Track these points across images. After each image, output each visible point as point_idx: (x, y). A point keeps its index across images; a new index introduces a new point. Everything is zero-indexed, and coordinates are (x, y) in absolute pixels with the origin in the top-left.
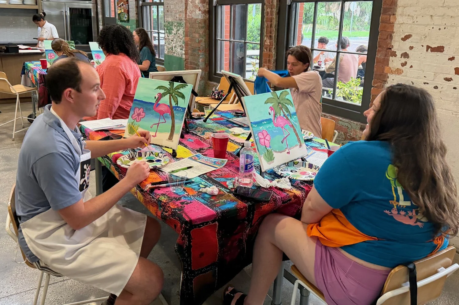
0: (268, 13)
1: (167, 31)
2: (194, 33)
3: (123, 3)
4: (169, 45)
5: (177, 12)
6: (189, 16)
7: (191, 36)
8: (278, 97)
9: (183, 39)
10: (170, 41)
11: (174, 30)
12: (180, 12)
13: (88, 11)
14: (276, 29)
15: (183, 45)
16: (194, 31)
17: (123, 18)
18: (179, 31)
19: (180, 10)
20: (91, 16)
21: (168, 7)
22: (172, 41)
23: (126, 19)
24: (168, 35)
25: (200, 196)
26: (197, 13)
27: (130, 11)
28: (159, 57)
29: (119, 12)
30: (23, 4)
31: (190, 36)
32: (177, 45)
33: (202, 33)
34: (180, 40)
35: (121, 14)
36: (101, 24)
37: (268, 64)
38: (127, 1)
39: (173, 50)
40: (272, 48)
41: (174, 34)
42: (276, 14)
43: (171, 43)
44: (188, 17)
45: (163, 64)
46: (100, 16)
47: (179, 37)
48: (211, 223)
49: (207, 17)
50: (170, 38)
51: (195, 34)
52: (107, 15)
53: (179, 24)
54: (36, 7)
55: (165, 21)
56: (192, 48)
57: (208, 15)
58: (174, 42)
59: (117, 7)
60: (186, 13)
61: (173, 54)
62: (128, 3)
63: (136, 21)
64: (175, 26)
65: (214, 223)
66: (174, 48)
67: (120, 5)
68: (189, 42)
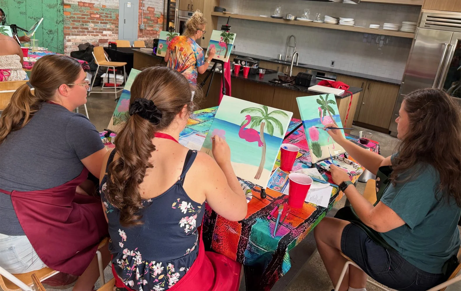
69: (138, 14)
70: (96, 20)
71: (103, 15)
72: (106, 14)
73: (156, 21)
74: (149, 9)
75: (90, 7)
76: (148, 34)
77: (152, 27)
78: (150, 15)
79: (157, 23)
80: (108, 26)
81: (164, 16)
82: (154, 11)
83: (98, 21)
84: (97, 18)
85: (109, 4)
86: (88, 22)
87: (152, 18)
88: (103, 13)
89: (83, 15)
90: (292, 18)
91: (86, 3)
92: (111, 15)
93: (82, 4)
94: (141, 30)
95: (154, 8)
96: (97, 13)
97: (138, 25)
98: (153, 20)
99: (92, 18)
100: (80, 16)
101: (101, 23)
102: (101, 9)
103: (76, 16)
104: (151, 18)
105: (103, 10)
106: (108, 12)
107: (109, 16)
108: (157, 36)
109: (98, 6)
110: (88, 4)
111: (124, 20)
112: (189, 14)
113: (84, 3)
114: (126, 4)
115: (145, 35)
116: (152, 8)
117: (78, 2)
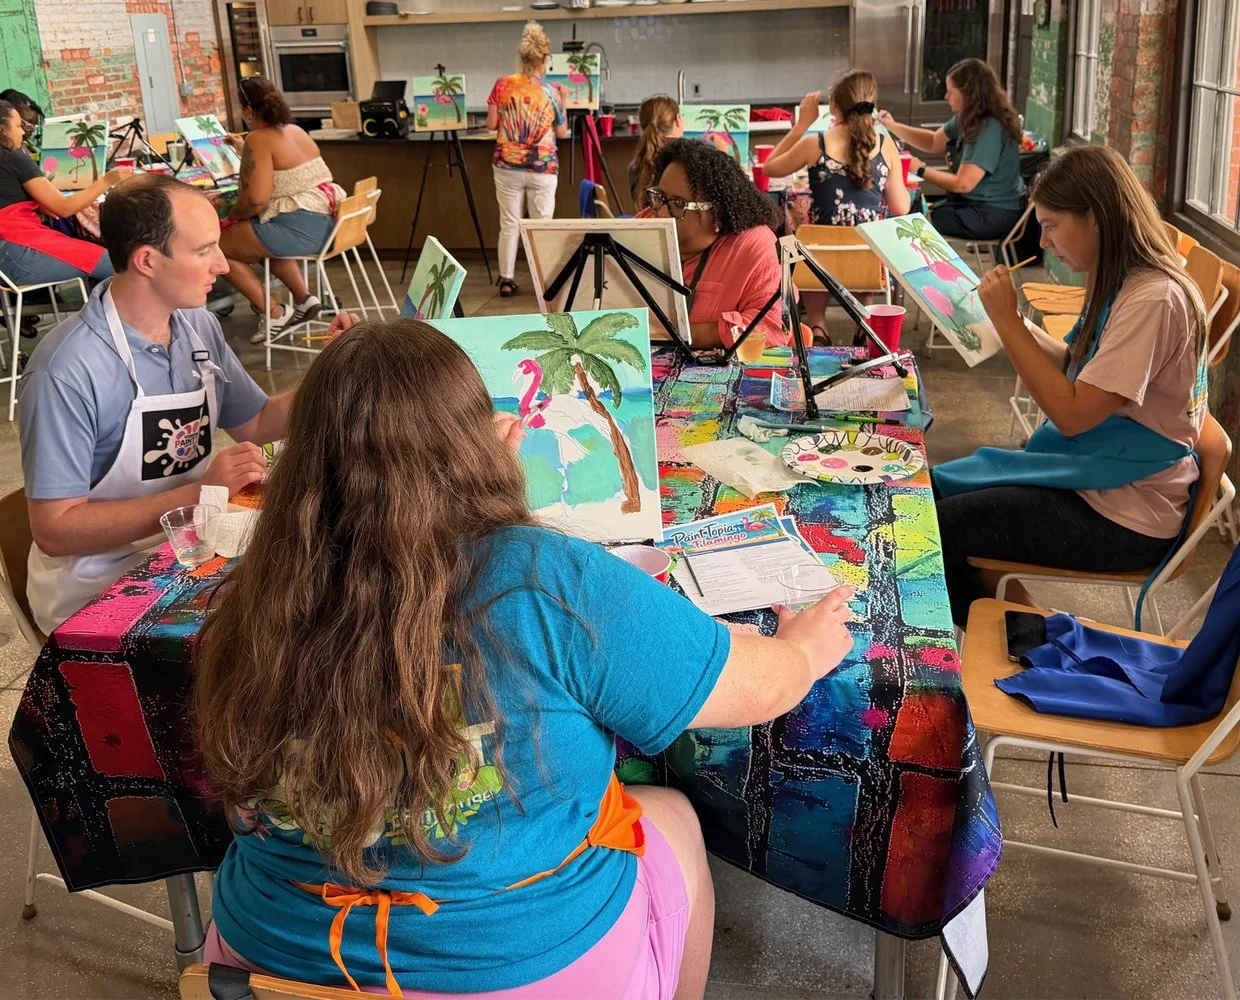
8: (575, 331)
33: (1149, 64)
69: (172, 55)
70: (100, 91)
71: (109, 75)
72: (115, 70)
73: (206, 68)
74: (190, 38)
75: (84, 60)
76: (197, 106)
77: (202, 86)
78: (193, 55)
79: (210, 72)
80: (125, 102)
81: (220, 49)
82: (199, 42)
83: (102, 94)
84: (103, 87)
85: (115, 43)
86: (86, 101)
87: (200, 62)
88: (107, 70)
89: (75, 83)
91: (75, 50)
92: (123, 70)
93: (68, 55)
94: (184, 99)
95: (198, 33)
96: (98, 72)
97: (176, 88)
98: (202, 66)
99: (91, 89)
100: (70, 87)
101: (110, 97)
102: (104, 59)
103: (62, 89)
104: (196, 61)
105: (108, 61)
106: (118, 66)
107: (121, 74)
108: (217, 109)
109: (98, 52)
110: (78, 52)
111: (150, 79)
112: (304, 33)
113: (72, 51)
114: (145, 35)
115: (194, 111)
116: (195, 33)
117: (61, 51)
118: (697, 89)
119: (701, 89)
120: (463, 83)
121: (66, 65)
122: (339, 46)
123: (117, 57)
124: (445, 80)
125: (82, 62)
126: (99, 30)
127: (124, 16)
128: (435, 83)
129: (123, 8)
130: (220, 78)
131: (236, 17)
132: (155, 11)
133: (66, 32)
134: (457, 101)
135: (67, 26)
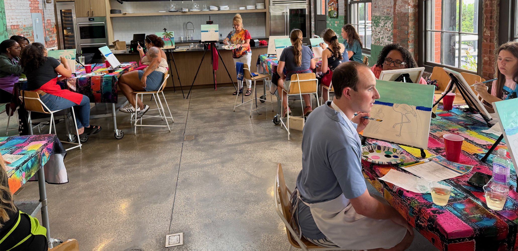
0: (486, 5)
1: (375, 24)
2: (403, 25)
3: (333, 2)
4: (376, 37)
5: (385, 7)
6: (398, 10)
7: (400, 28)
9: (391, 31)
10: (377, 33)
11: (381, 23)
12: (388, 7)
13: (303, 10)
14: (497, 20)
15: (392, 36)
16: (403, 23)
17: (333, 15)
18: (387, 24)
19: (388, 6)
20: (305, 14)
21: (376, 4)
22: (379, 32)
23: (335, 16)
24: (376, 28)
25: (451, 206)
26: (406, 8)
27: (339, 9)
28: (365, 46)
29: (329, 10)
30: (256, 9)
31: (398, 28)
32: (384, 37)
34: (387, 32)
35: (331, 12)
36: (313, 20)
37: (488, 55)
38: (337, 1)
39: (380, 41)
40: (493, 39)
41: (382, 27)
42: (497, 6)
43: (378, 34)
44: (396, 12)
45: (369, 54)
46: (313, 14)
47: (386, 29)
48: (468, 240)
49: (417, 10)
50: (377, 30)
51: (404, 27)
52: (318, 13)
53: (387, 18)
54: (264, 11)
55: (373, 16)
56: (401, 40)
57: (418, 9)
58: (381, 34)
59: (327, 6)
60: (395, 8)
61: (380, 45)
62: (337, 3)
63: (345, 16)
64: (382, 20)
65: (471, 241)
66: (381, 39)
67: (330, 5)
68: (397, 34)
69: (43, 27)
72: (27, 32)
73: (53, 32)
74: (48, 21)
77: (51, 38)
78: (49, 27)
81: (57, 26)
82: (50, 23)
85: (27, 23)
88: (24, 33)
90: (187, 10)
91: (15, 25)
92: (29, 32)
94: (46, 42)
95: (50, 20)
96: (22, 33)
97: (44, 39)
98: (51, 31)
104: (50, 29)
105: (24, 29)
106: (27, 31)
107: (28, 34)
108: (55, 45)
109: (22, 26)
110: (16, 26)
111: (37, 35)
112: (89, 19)
113: (14, 26)
114: (35, 20)
115: (49, 46)
116: (49, 20)
117: (11, 26)
118: (221, 35)
119: (222, 35)
120: (173, 34)
121: (12, 31)
122: (103, 23)
123: (27, 28)
124: (167, 33)
125: (17, 30)
126: (22, 18)
127: (30, 14)
128: (164, 34)
129: (29, 11)
130: (56, 35)
131: (63, 14)
132: (38, 12)
133: (12, 19)
134: (171, 40)
135: (13, 17)
